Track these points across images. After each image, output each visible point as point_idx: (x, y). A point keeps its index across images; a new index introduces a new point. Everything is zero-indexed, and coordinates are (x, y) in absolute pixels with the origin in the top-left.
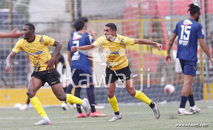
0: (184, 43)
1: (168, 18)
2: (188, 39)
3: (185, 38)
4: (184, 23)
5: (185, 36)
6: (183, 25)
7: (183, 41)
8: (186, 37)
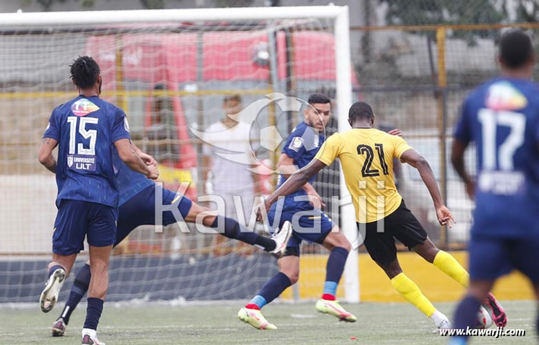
0: (80, 164)
1: (191, 88)
2: (91, 152)
3: (81, 150)
4: (76, 111)
5: (80, 146)
6: (73, 115)
7: (78, 160)
8: (87, 146)
